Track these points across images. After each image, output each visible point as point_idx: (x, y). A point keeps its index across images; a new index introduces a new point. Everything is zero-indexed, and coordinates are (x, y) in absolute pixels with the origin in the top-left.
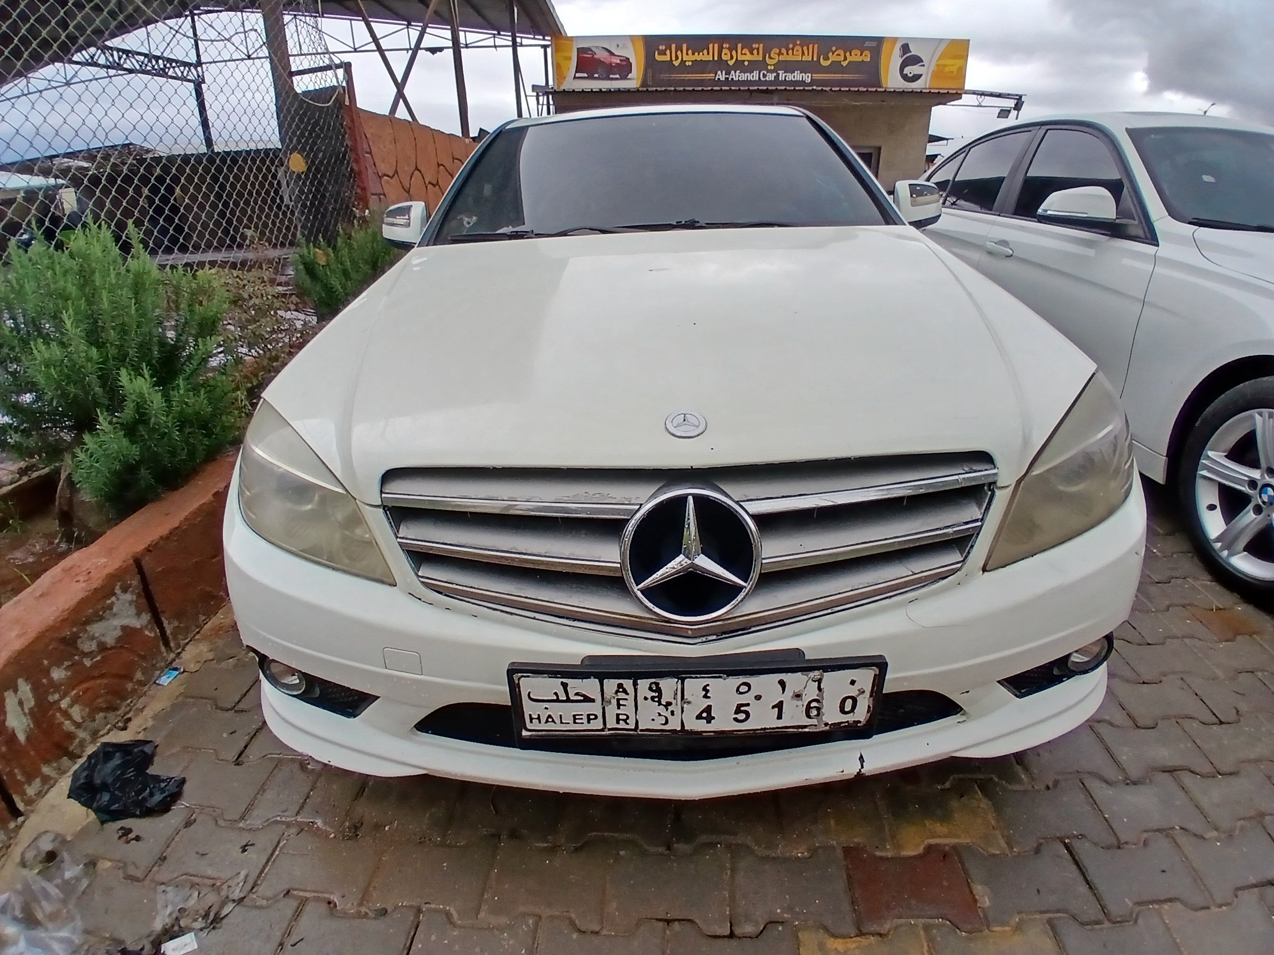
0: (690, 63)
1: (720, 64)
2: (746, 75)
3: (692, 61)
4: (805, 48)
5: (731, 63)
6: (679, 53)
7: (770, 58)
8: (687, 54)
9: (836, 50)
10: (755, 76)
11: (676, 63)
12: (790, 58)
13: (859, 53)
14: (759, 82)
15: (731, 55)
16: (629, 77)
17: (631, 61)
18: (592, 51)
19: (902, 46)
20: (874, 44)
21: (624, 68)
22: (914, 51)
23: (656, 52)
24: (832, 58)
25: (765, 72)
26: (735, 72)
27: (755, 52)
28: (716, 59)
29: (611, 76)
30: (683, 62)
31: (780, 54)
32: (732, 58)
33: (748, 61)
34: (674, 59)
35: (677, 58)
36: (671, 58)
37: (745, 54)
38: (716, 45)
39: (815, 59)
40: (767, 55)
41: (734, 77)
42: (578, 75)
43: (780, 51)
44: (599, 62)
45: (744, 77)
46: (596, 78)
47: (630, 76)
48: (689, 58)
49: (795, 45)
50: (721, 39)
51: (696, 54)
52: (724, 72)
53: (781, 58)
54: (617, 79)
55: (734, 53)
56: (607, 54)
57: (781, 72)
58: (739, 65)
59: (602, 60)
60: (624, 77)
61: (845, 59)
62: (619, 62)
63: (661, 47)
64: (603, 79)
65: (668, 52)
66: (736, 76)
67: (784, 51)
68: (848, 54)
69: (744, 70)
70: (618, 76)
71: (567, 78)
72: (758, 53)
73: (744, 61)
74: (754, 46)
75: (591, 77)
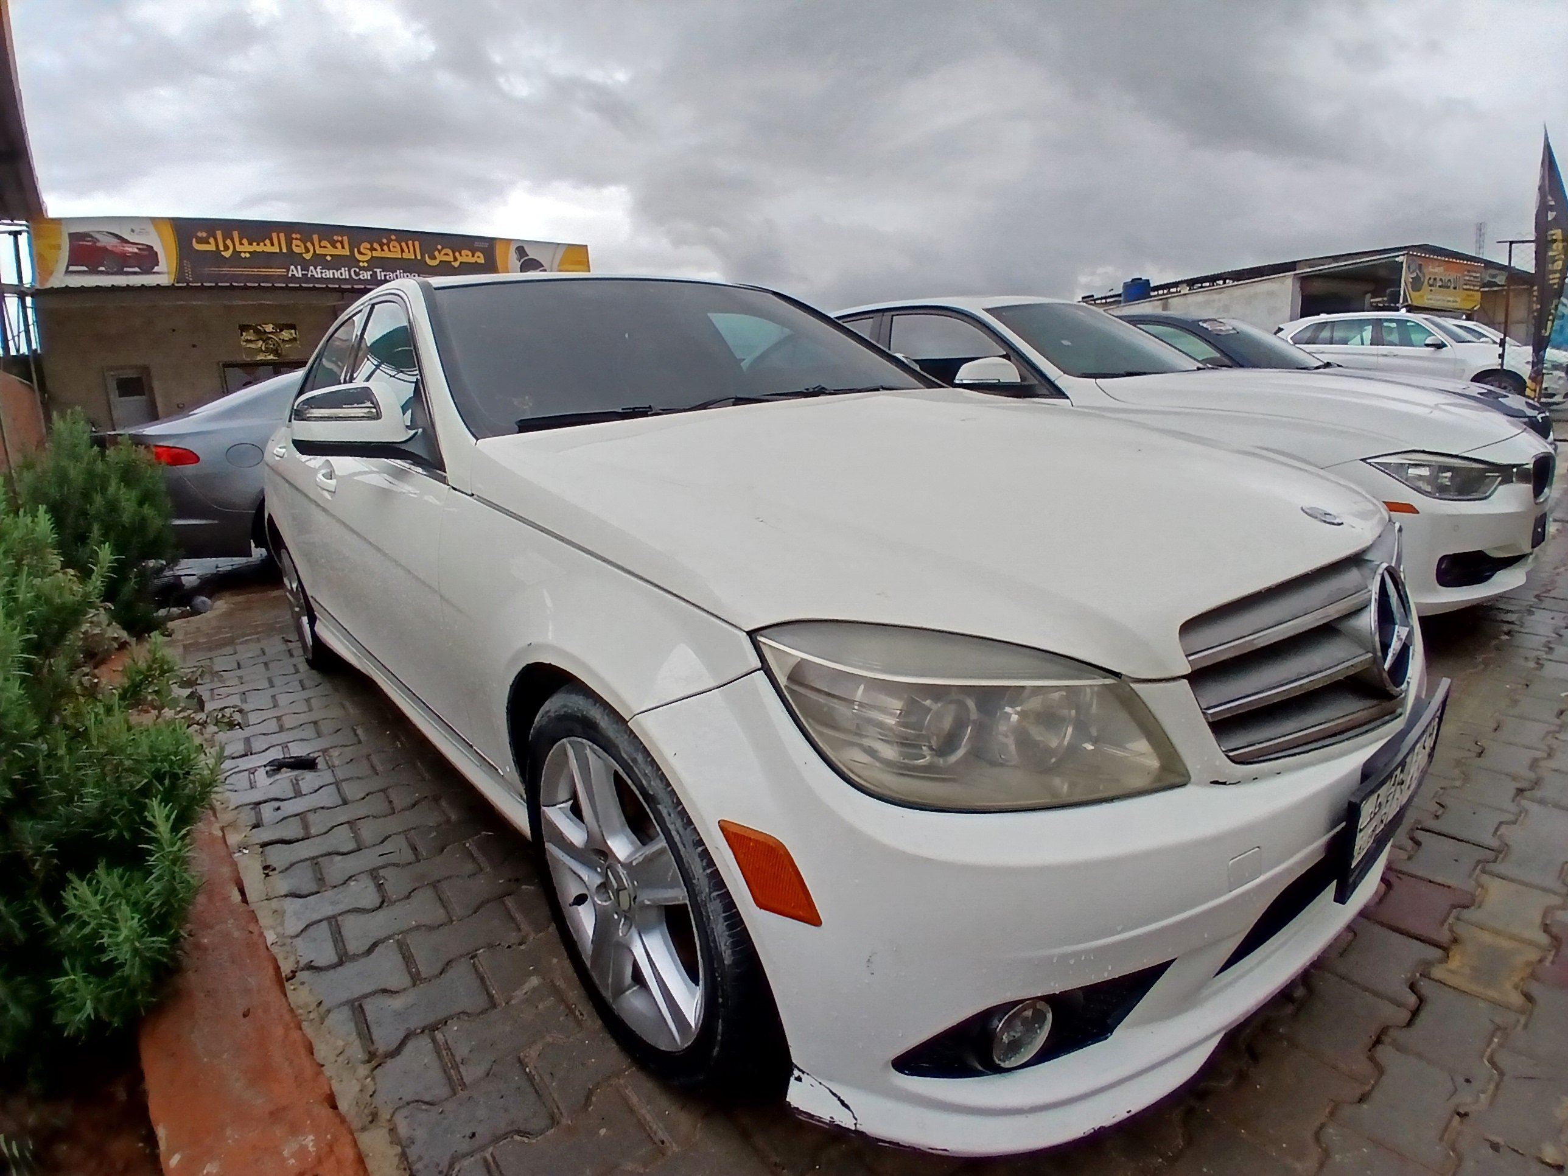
0: (248, 255)
1: (292, 258)
2: (331, 272)
3: (249, 252)
4: (403, 244)
5: (308, 256)
6: (229, 242)
7: (360, 253)
8: (241, 244)
9: (442, 249)
10: (344, 273)
11: (227, 254)
12: (386, 254)
13: (470, 254)
14: (350, 280)
15: (306, 247)
16: (154, 270)
17: (155, 249)
18: (91, 236)
19: (517, 249)
20: (486, 245)
21: (147, 259)
22: (532, 254)
23: (194, 240)
24: (440, 257)
25: (358, 270)
26: (316, 269)
27: (339, 245)
28: (284, 250)
29: (125, 269)
30: (236, 253)
31: (372, 249)
32: (307, 251)
33: (331, 255)
34: (222, 248)
35: (227, 248)
36: (217, 246)
37: (325, 247)
38: (282, 235)
39: (419, 257)
40: (356, 250)
41: (314, 273)
42: (71, 268)
43: (372, 246)
44: (105, 250)
45: (329, 274)
46: (102, 273)
47: (156, 269)
48: (246, 248)
49: (390, 240)
50: (289, 228)
51: (255, 244)
52: (299, 267)
53: (375, 254)
54: (135, 273)
55: (309, 245)
56: (116, 241)
57: (378, 271)
58: (319, 260)
59: (109, 248)
60: (148, 271)
61: (455, 259)
62: (136, 250)
63: (199, 234)
64: (112, 274)
65: (212, 240)
66: (317, 272)
67: (376, 245)
68: (457, 254)
69: (327, 266)
70: (137, 269)
71: (55, 274)
72: (343, 247)
73: (326, 255)
74: (335, 238)
75: (93, 271)
